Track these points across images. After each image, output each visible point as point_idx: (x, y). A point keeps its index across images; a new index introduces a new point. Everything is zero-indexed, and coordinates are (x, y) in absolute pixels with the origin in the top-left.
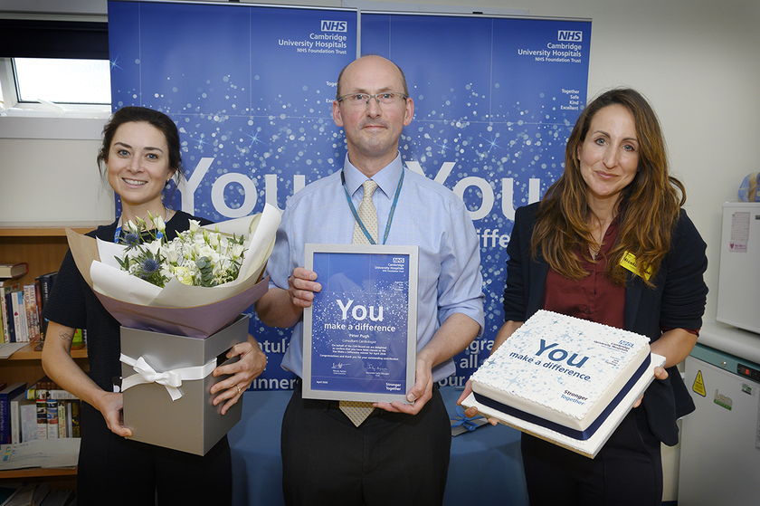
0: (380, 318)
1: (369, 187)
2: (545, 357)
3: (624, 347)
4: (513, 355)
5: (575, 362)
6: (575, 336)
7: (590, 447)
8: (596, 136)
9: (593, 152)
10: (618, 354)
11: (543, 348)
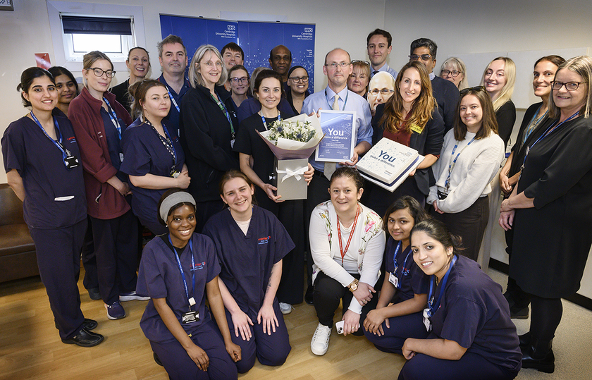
0: (343, 135)
1: (337, 97)
2: (381, 158)
3: (408, 155)
4: (371, 156)
5: (391, 159)
6: (393, 150)
7: (392, 189)
8: (405, 79)
9: (404, 85)
10: (406, 157)
11: (382, 154)
